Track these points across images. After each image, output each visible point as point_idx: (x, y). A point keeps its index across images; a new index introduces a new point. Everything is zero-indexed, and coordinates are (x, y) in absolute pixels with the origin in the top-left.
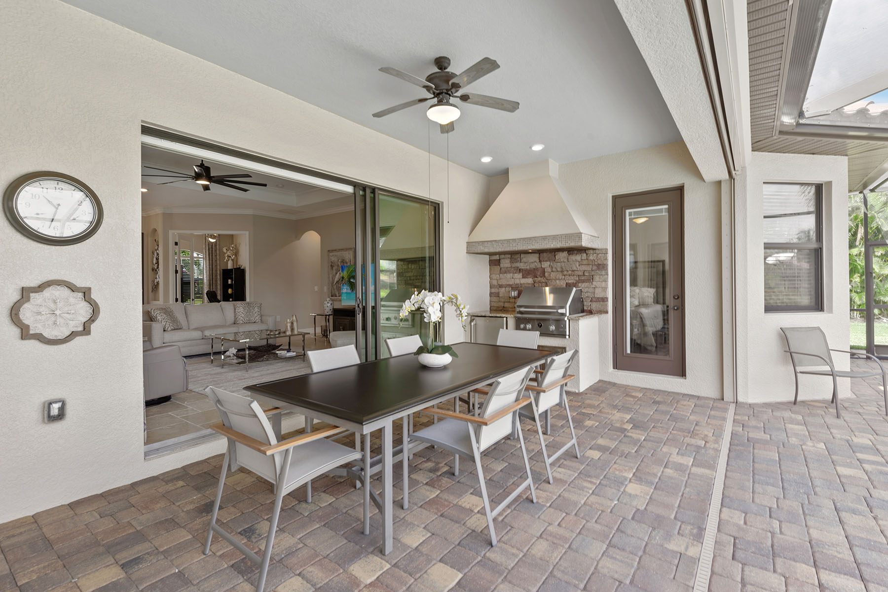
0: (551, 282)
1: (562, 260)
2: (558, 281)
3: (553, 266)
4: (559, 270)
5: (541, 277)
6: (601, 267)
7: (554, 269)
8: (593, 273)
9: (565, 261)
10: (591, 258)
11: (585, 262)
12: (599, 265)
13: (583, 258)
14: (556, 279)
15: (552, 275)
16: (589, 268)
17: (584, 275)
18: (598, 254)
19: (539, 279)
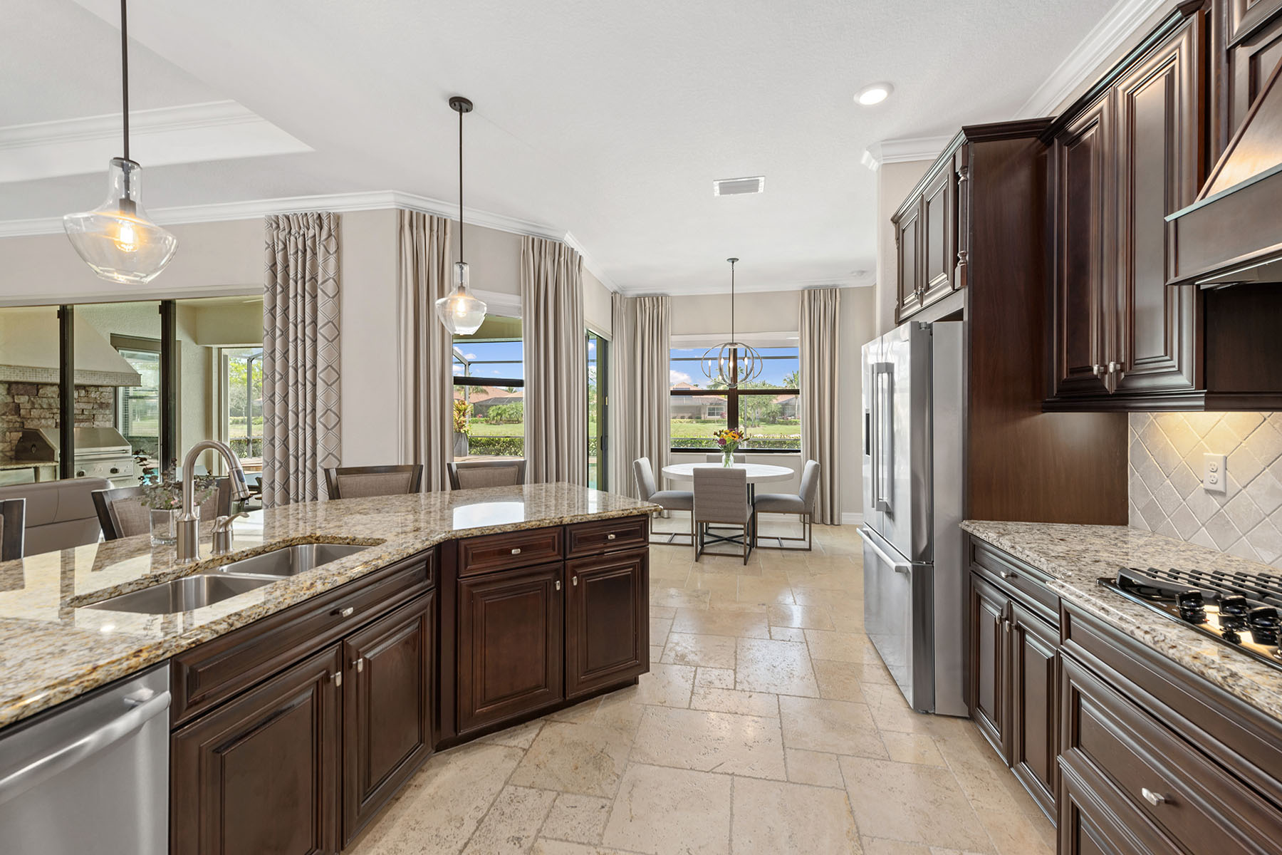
0: (32, 421)
1: (49, 395)
2: (43, 421)
3: (35, 401)
4: (45, 406)
5: (13, 415)
6: (104, 406)
7: (36, 406)
8: (94, 412)
9: (54, 396)
10: (93, 395)
11: (84, 400)
12: (102, 403)
13: (82, 395)
14: (39, 419)
15: (34, 412)
16: (90, 406)
17: (83, 413)
18: (102, 392)
19: (10, 417)
